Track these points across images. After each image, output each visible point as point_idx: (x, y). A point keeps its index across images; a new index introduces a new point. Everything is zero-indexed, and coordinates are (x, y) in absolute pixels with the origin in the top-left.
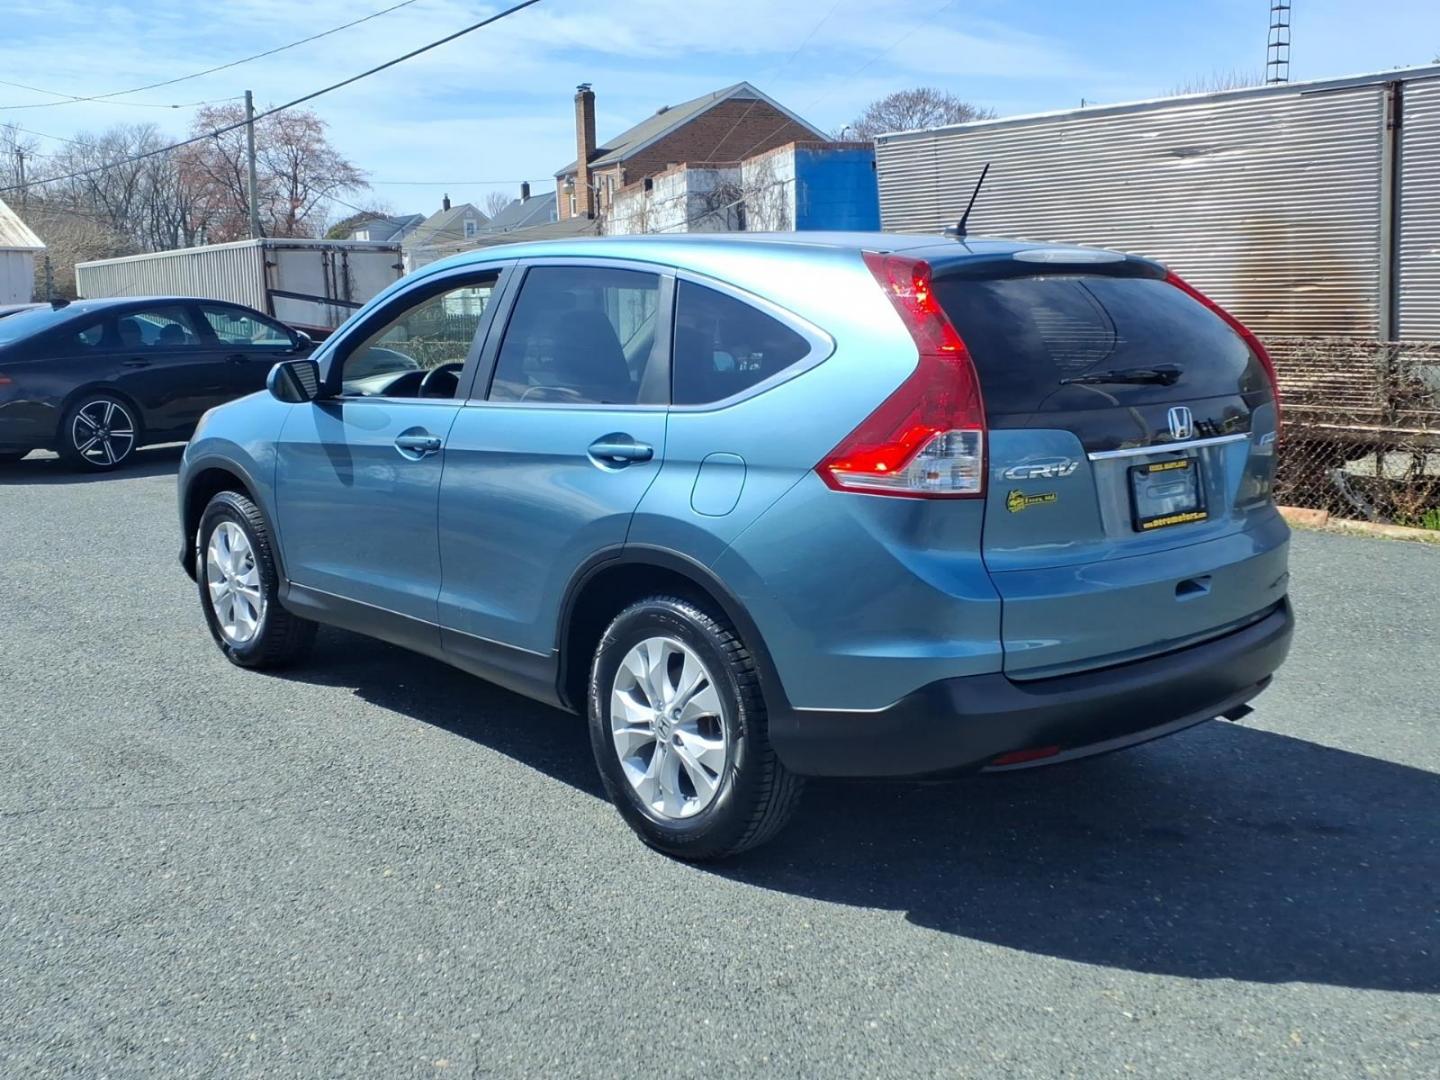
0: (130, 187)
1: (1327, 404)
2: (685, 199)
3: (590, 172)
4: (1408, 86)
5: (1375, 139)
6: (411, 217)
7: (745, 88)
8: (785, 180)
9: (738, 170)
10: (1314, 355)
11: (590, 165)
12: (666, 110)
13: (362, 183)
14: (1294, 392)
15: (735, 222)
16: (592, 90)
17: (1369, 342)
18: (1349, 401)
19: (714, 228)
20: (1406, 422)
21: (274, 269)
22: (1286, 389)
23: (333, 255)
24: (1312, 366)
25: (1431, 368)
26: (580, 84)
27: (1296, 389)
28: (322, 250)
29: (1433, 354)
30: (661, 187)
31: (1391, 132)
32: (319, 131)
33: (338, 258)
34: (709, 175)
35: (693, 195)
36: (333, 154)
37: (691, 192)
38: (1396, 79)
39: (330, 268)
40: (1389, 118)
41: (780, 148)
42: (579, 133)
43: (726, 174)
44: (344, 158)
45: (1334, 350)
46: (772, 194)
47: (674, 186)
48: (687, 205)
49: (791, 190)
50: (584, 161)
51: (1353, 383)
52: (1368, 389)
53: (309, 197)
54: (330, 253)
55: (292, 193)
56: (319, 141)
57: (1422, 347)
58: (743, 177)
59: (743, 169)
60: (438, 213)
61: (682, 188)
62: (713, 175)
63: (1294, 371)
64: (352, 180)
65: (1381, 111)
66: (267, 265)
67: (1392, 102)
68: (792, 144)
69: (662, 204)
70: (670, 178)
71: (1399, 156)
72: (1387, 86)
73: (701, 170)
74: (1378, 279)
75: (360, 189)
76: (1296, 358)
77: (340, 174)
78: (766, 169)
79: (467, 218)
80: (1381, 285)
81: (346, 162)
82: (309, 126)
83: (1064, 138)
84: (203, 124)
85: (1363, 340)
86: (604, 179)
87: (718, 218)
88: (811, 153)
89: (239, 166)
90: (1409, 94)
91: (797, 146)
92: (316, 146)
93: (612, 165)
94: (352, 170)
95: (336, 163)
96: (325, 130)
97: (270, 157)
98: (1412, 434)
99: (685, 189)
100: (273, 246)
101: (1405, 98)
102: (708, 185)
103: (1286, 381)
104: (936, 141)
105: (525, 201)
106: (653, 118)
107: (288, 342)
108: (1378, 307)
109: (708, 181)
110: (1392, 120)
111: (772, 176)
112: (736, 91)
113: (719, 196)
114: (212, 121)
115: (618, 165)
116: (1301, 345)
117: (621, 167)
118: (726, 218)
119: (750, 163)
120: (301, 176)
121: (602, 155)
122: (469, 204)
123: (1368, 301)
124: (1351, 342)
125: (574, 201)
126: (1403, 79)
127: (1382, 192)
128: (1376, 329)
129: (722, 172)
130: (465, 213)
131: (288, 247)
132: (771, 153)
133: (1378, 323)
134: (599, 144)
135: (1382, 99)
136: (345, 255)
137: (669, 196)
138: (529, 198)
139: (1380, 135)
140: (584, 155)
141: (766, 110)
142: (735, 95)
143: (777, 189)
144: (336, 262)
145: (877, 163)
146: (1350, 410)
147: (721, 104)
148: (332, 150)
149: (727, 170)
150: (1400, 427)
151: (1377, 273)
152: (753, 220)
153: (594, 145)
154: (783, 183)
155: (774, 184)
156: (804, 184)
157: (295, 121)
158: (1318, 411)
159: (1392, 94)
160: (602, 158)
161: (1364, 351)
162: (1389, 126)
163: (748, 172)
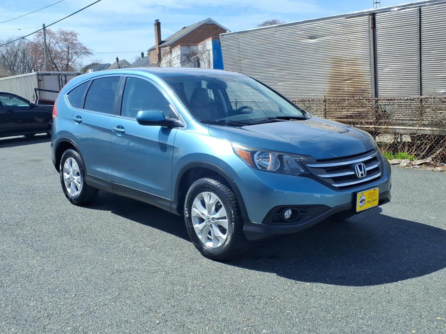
0: (16, 55)
1: (356, 119)
2: (180, 56)
3: (159, 48)
4: (377, 14)
5: (368, 32)
6: (107, 64)
7: (209, 20)
8: (209, 50)
9: (197, 46)
10: (351, 103)
11: (159, 46)
12: (185, 28)
13: (90, 53)
14: (346, 115)
15: (196, 63)
16: (159, 21)
17: (368, 98)
18: (362, 118)
19: (190, 66)
20: (380, 124)
21: (42, 82)
22: (344, 114)
23: (62, 77)
24: (351, 107)
25: (387, 106)
26: (156, 20)
27: (347, 114)
28: (58, 75)
29: (387, 102)
30: (174, 53)
31: (372, 29)
32: (76, 37)
33: (63, 78)
34: (187, 48)
35: (183, 55)
36: (80, 44)
37: (182, 54)
38: (373, 12)
39: (61, 81)
40: (372, 25)
41: (208, 39)
42: (156, 36)
43: (194, 48)
44: (84, 45)
45: (357, 101)
46: (206, 54)
47: (177, 52)
48: (181, 58)
49: (211, 52)
50: (158, 44)
51: (364, 112)
52: (368, 114)
53: (73, 58)
54: (60, 76)
55: (67, 57)
56: (76, 40)
57: (383, 99)
58: (199, 49)
59: (199, 46)
60: (115, 63)
61: (179, 53)
62: (189, 48)
63: (346, 108)
64: (87, 52)
65: (369, 23)
66: (39, 81)
67: (372, 20)
68: (211, 38)
69: (174, 58)
70: (176, 49)
71: (375, 37)
72: (371, 14)
73: (185, 47)
74: (371, 78)
75: (90, 55)
76: (346, 104)
77: (83, 51)
78: (204, 46)
79: (124, 64)
80: (372, 80)
81: (85, 47)
82: (72, 35)
83: (276, 34)
84: (38, 35)
85: (366, 98)
86: (164, 51)
87: (191, 62)
88: (217, 41)
89: (50, 49)
90: (377, 17)
91: (212, 39)
92: (75, 42)
93: (166, 46)
94: (87, 49)
95: (82, 47)
96: (78, 36)
97: (60, 46)
98: (382, 128)
99: (180, 53)
100: (41, 74)
101: (376, 18)
102: (187, 52)
103: (344, 112)
104: (238, 35)
105: (143, 58)
106: (181, 30)
107: (28, 105)
108: (371, 87)
109: (187, 50)
110: (372, 26)
111: (206, 48)
112: (207, 21)
113: (191, 55)
114: (41, 34)
115: (168, 46)
116: (348, 100)
117: (169, 46)
118: (194, 63)
119: (200, 44)
120: (70, 52)
121: (163, 43)
122: (124, 60)
123: (368, 85)
124: (362, 99)
125: (155, 58)
126: (375, 12)
127: (371, 49)
128: (371, 94)
129: (192, 47)
130: (123, 63)
131: (46, 74)
132: (205, 41)
133: (372, 92)
134: (162, 39)
135: (369, 19)
136: (66, 77)
137: (176, 56)
138: (144, 57)
139: (370, 30)
140: (157, 43)
141: (217, 27)
142: (207, 22)
143: (207, 52)
144: (63, 79)
145: (221, 43)
146: (363, 121)
147: (201, 25)
148: (81, 43)
149: (193, 46)
150: (378, 125)
151: (371, 76)
152: (202, 63)
153: (161, 40)
154: (209, 51)
155: (206, 51)
156: (215, 51)
157: (68, 34)
158: (353, 121)
159: (372, 17)
160: (164, 44)
161: (367, 101)
162: (372, 28)
163: (200, 47)
